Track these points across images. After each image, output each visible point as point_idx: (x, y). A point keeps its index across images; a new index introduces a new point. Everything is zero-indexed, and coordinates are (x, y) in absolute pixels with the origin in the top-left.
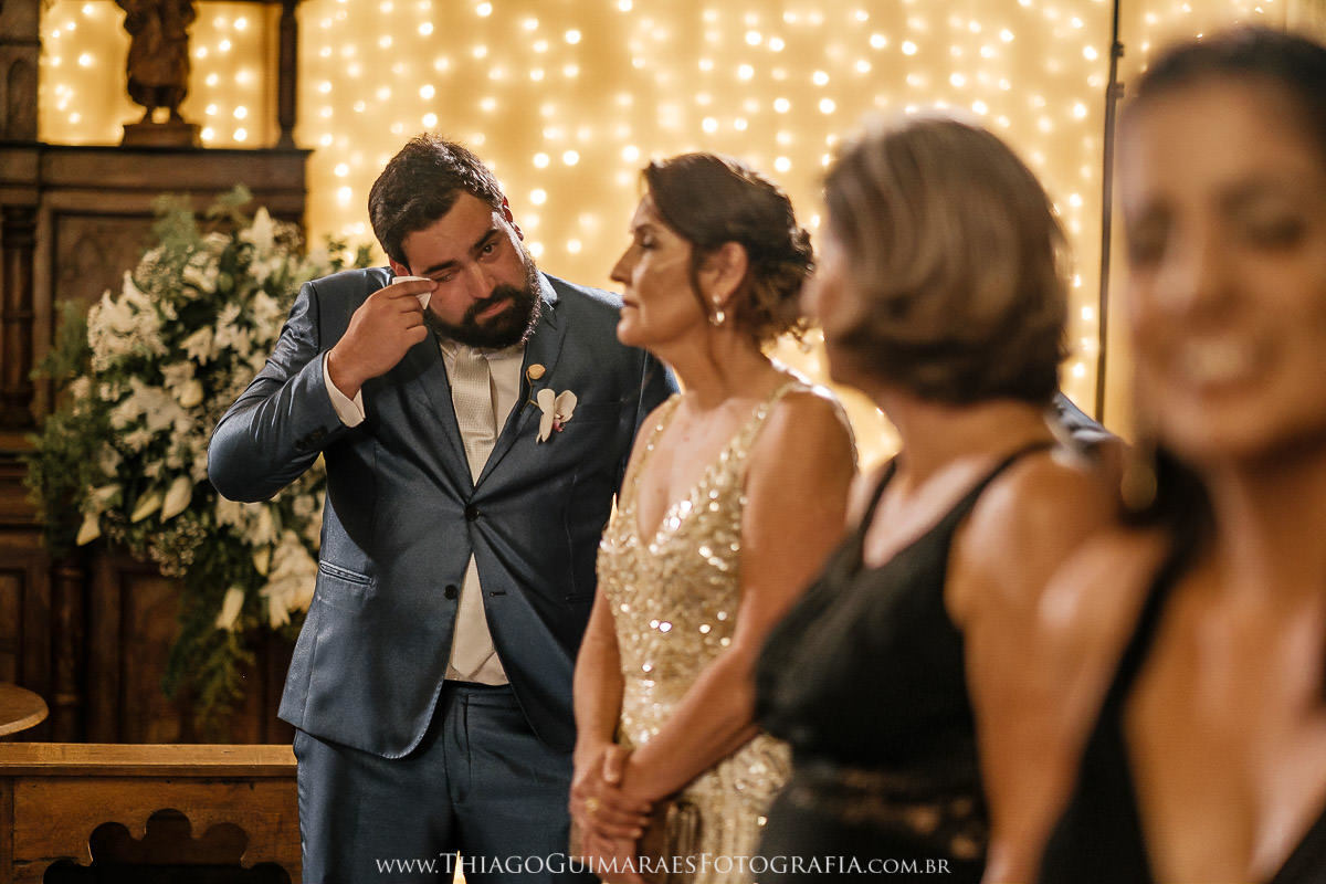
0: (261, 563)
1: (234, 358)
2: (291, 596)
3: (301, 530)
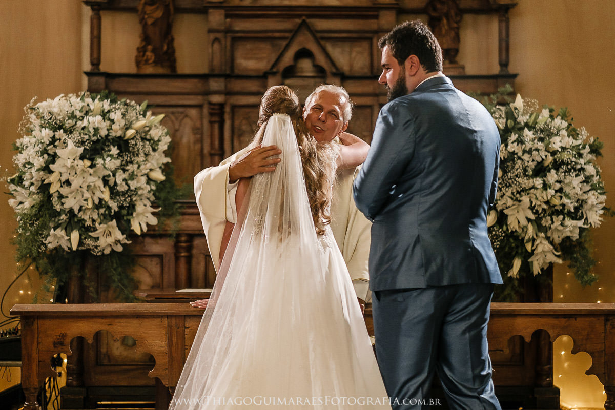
0: (529, 247)
2: (541, 261)
3: (546, 232)
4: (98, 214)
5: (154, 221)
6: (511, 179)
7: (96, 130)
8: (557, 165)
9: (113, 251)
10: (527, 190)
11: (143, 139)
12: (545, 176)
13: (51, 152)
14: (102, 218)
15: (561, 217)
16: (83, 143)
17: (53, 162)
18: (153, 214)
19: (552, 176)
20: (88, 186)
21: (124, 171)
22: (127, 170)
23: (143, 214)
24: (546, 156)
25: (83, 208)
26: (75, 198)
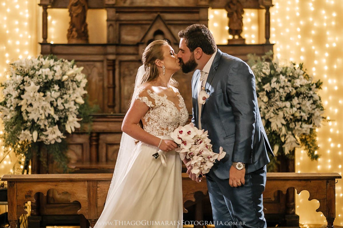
0: (283, 139)
1: (275, 90)
2: (289, 147)
3: (292, 131)
4: (48, 122)
5: (78, 126)
6: (273, 102)
7: (47, 76)
8: (298, 95)
9: (56, 142)
10: (281, 108)
11: (72, 81)
12: (292, 100)
13: (22, 88)
14: (50, 124)
15: (300, 123)
16: (39, 83)
17: (23, 94)
18: (78, 122)
19: (295, 101)
20: (42, 107)
21: (62, 98)
22: (63, 98)
23: (72, 122)
24: (292, 90)
25: (40, 119)
26: (35, 114)
